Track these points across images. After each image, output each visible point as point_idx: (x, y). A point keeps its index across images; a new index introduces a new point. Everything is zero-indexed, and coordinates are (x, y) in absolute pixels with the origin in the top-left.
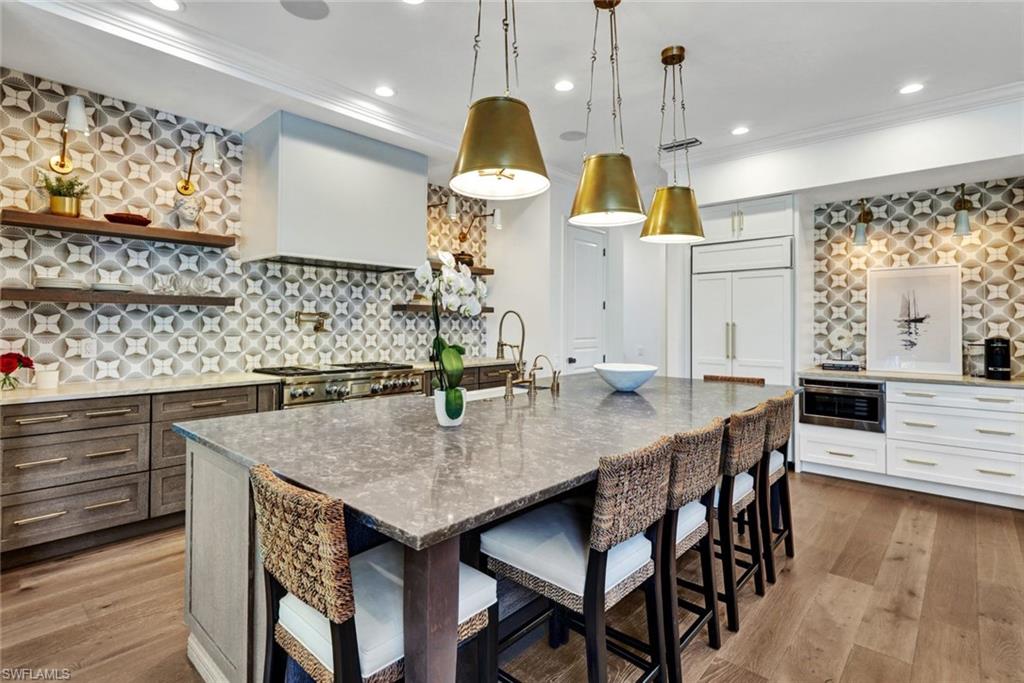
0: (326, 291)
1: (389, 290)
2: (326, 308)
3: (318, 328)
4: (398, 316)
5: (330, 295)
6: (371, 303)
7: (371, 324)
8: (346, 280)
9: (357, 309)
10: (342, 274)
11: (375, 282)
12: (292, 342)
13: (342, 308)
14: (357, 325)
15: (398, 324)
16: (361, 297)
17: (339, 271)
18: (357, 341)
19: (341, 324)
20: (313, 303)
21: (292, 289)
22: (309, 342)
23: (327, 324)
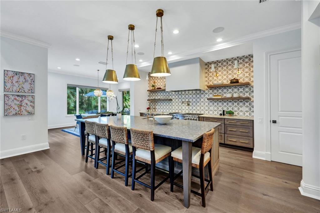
0: (191, 96)
1: (208, 95)
2: (191, 100)
3: (189, 105)
4: (211, 101)
5: (191, 97)
6: (202, 98)
7: (202, 104)
8: (195, 93)
9: (198, 100)
10: (194, 92)
11: (203, 93)
12: (184, 108)
13: (194, 100)
14: (198, 104)
15: (211, 104)
16: (199, 97)
17: (193, 91)
18: (198, 108)
19: (194, 104)
20: (188, 99)
21: (183, 96)
22: (187, 108)
23: (191, 104)
